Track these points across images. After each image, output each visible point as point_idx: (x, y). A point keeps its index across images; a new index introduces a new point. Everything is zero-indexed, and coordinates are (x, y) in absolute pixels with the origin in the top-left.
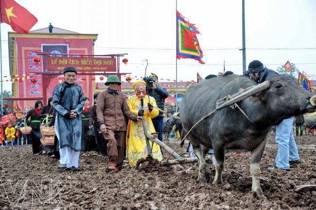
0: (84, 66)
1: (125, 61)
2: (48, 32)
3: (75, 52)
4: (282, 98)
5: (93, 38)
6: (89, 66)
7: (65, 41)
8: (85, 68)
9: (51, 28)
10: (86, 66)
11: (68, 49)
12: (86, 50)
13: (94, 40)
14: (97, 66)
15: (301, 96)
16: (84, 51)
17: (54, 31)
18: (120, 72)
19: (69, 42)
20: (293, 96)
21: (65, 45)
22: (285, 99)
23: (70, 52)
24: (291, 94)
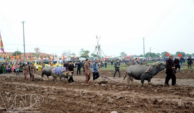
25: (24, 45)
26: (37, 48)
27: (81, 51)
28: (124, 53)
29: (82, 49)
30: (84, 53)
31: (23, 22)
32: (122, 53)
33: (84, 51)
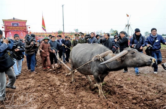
0: (17, 29)
1: (29, 28)
2: (13, 19)
3: (21, 25)
4: (135, 59)
5: (26, 21)
6: (19, 29)
7: (18, 22)
8: (18, 30)
9: (14, 18)
10: (18, 29)
11: (19, 24)
12: (24, 24)
13: (26, 22)
14: (21, 29)
15: (146, 58)
16: (23, 25)
17: (15, 19)
18: (28, 30)
19: (19, 22)
20: (140, 58)
21: (18, 23)
22: (137, 59)
23: (20, 25)
24: (140, 57)
25: (63, 25)
26: (77, 29)
27: (110, 31)
28: (147, 32)
29: (112, 29)
30: (113, 32)
31: (63, 6)
32: (146, 32)
33: (113, 31)
